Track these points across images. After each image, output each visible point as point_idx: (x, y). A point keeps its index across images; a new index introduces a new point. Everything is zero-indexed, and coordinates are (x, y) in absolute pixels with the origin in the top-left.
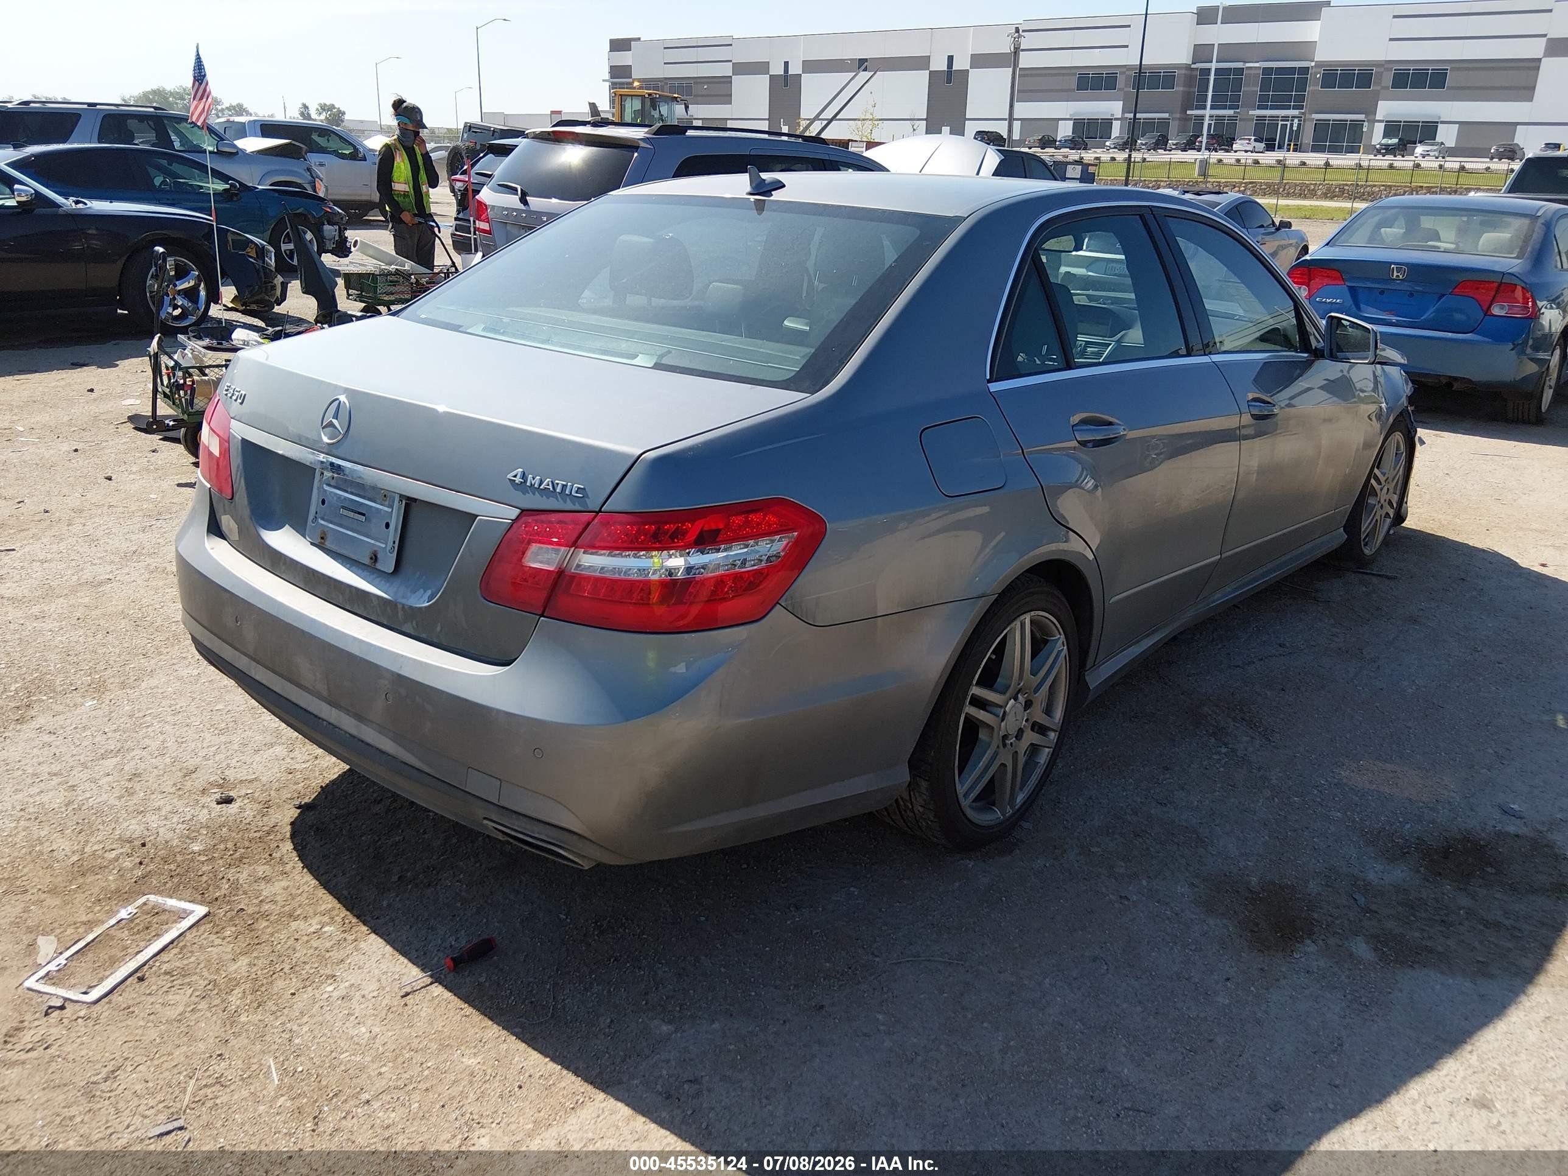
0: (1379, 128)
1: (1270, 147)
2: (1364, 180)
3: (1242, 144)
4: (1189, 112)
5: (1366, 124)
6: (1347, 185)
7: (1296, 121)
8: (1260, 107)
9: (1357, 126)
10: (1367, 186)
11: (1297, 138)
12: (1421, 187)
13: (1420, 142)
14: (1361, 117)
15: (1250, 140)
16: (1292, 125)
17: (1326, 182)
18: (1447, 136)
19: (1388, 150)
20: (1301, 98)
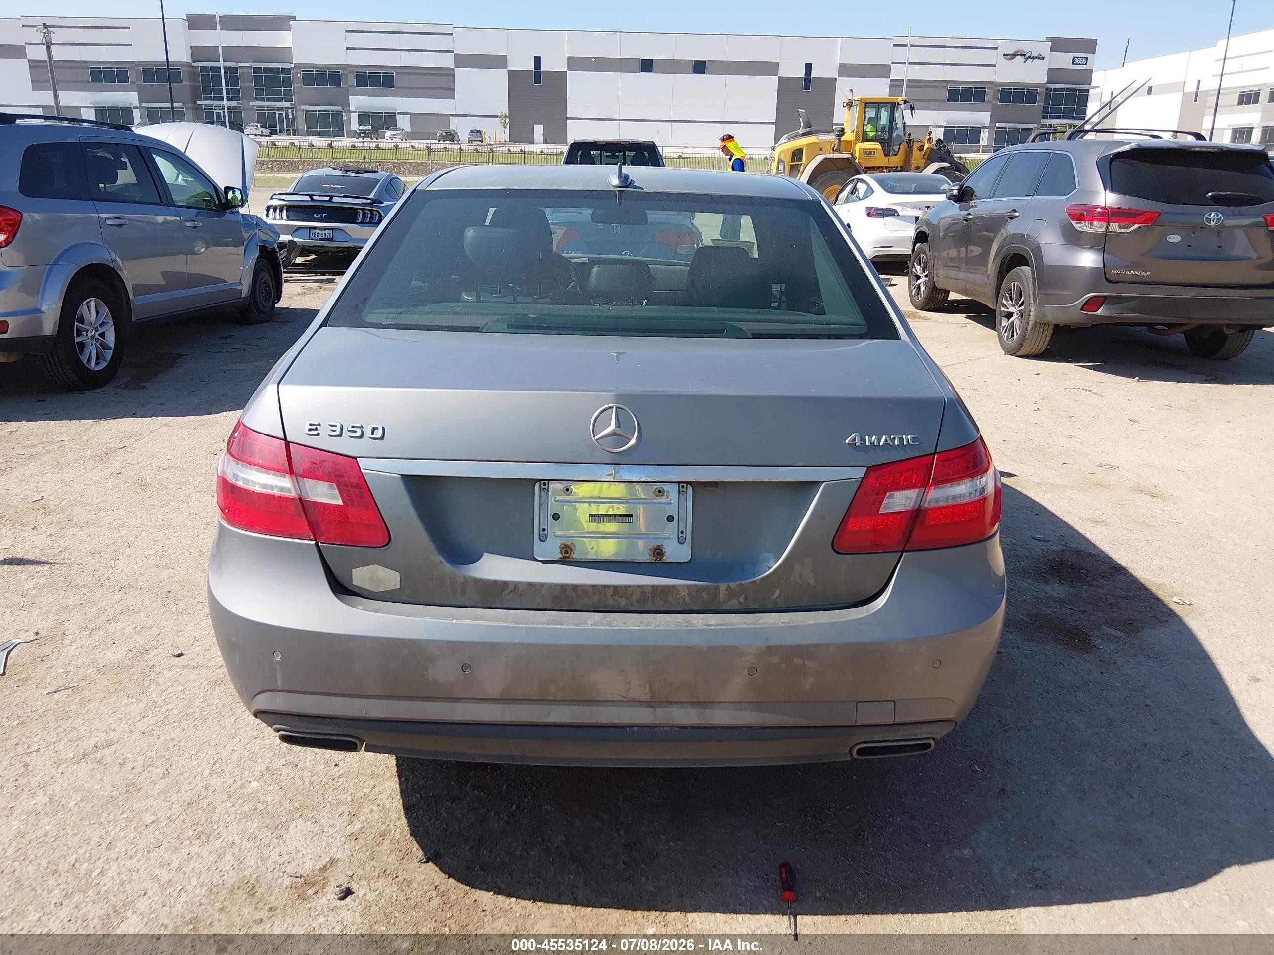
0: (354, 118)
1: (274, 132)
2: (363, 157)
3: (251, 129)
4: (199, 103)
5: (344, 114)
6: (351, 162)
7: (290, 111)
8: (258, 100)
9: (337, 116)
10: (366, 163)
11: (293, 126)
12: (405, 162)
13: (387, 128)
14: (339, 108)
15: (257, 126)
16: (287, 114)
17: (335, 160)
18: (404, 122)
19: (364, 134)
20: (290, 93)
